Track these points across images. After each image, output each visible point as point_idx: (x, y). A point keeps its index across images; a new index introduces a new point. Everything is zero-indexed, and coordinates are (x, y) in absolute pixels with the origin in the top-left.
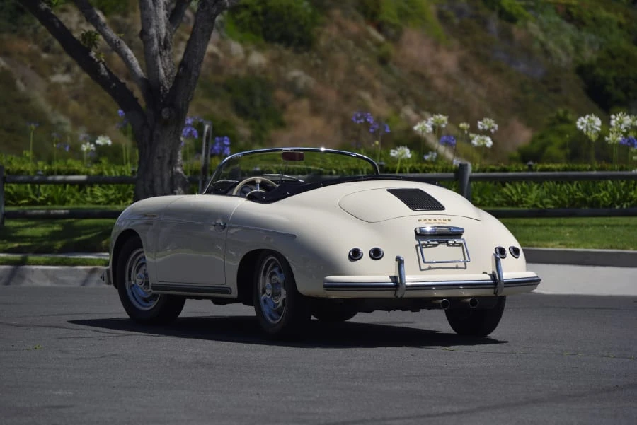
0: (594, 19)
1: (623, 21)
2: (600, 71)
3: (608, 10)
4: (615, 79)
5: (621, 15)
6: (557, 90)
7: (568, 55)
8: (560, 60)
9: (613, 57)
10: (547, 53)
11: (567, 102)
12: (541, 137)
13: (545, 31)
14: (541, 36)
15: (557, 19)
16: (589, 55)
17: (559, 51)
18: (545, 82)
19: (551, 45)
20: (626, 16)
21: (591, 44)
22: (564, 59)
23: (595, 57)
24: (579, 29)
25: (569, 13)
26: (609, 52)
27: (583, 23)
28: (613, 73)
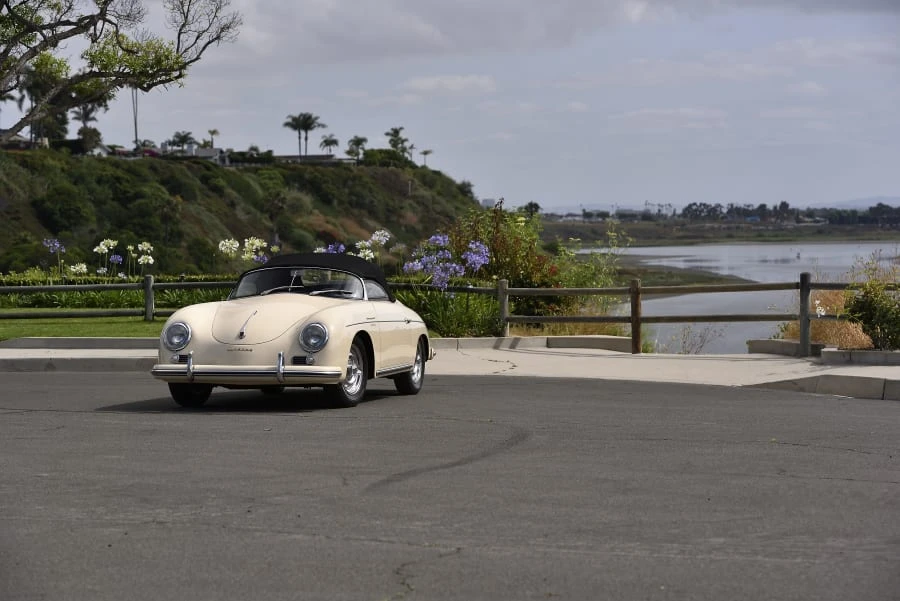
0: (43, 165)
1: (66, 167)
2: (48, 204)
3: (53, 159)
4: (60, 210)
5: (63, 162)
6: (17, 219)
7: (25, 192)
8: (19, 196)
9: (59, 194)
10: (9, 191)
11: (25, 228)
12: (8, 254)
13: (8, 175)
14: (5, 179)
15: (16, 166)
16: (41, 192)
17: (18, 190)
18: (8, 213)
19: (13, 186)
20: (67, 163)
21: (42, 184)
22: (23, 195)
23: (45, 193)
24: (33, 174)
25: (25, 161)
26: (55, 189)
27: (36, 169)
28: (58, 206)
